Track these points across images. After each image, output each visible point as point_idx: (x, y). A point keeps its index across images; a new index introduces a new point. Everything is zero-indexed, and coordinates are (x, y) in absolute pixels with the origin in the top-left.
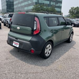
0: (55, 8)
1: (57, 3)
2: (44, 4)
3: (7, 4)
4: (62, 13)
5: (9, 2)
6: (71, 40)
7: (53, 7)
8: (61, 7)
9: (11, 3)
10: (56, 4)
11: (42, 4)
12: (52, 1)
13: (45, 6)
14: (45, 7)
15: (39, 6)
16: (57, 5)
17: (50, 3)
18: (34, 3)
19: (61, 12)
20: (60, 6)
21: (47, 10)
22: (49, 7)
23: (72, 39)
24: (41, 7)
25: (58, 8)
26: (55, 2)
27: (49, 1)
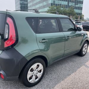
0: (75, 10)
1: (77, 3)
2: (61, 5)
3: (21, 6)
4: (83, 15)
5: (23, 5)
6: (84, 53)
7: (72, 8)
8: (82, 8)
9: (25, 5)
10: (75, 5)
11: (58, 5)
12: (70, 2)
13: (62, 7)
14: (62, 9)
15: (55, 8)
16: (77, 6)
17: (68, 4)
18: (49, 4)
19: (81, 14)
20: (80, 7)
21: (64, 12)
22: (67, 9)
23: (86, 50)
24: (57, 8)
25: (78, 9)
26: (74, 2)
27: (67, 1)
